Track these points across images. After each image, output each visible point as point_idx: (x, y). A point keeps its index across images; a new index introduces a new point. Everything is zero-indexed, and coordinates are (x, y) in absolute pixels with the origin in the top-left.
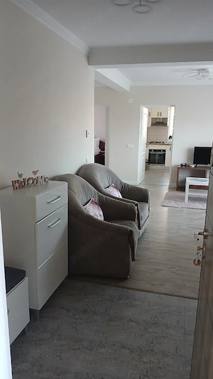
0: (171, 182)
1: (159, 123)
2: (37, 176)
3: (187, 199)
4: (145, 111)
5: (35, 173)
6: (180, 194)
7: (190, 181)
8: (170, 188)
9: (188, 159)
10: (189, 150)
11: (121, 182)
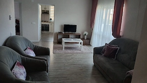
0: (54, 40)
1: (46, 13)
4: (40, 6)
7: (64, 40)
9: (61, 30)
10: (62, 26)
11: (33, 46)
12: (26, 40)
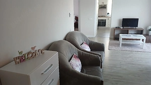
1: (103, 7)
2: (35, 50)
3: (121, 44)
4: (97, 1)
5: (33, 48)
6: (116, 42)
7: (122, 36)
8: (110, 39)
10: (120, 20)
11: (89, 41)
12: (83, 35)
